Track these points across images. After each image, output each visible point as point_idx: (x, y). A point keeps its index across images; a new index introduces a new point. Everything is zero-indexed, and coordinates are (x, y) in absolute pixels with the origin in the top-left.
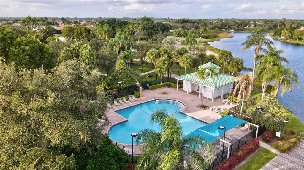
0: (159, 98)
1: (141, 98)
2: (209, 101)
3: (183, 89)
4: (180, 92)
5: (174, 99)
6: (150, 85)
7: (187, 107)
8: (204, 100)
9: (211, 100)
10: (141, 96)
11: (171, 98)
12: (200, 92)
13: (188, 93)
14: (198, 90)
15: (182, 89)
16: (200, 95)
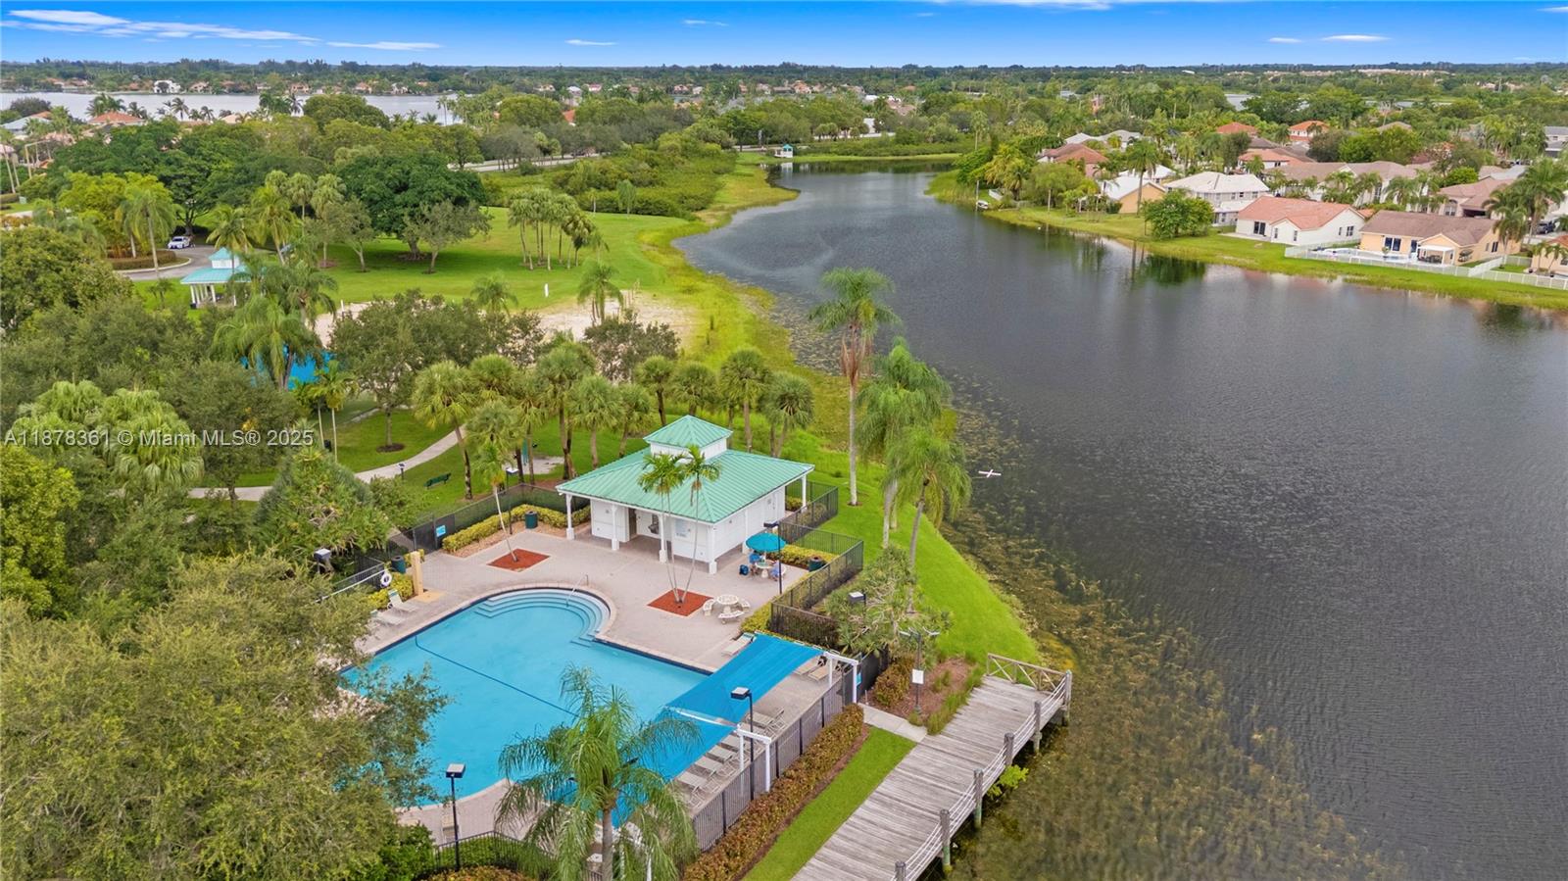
0: (498, 586)
1: (421, 597)
2: (698, 573)
3: (595, 533)
4: (581, 543)
5: (561, 582)
6: (450, 531)
7: (618, 615)
8: (679, 568)
9: (704, 566)
10: (419, 589)
11: (552, 581)
12: (662, 536)
13: (615, 546)
14: (655, 530)
15: (590, 531)
16: (663, 552)
